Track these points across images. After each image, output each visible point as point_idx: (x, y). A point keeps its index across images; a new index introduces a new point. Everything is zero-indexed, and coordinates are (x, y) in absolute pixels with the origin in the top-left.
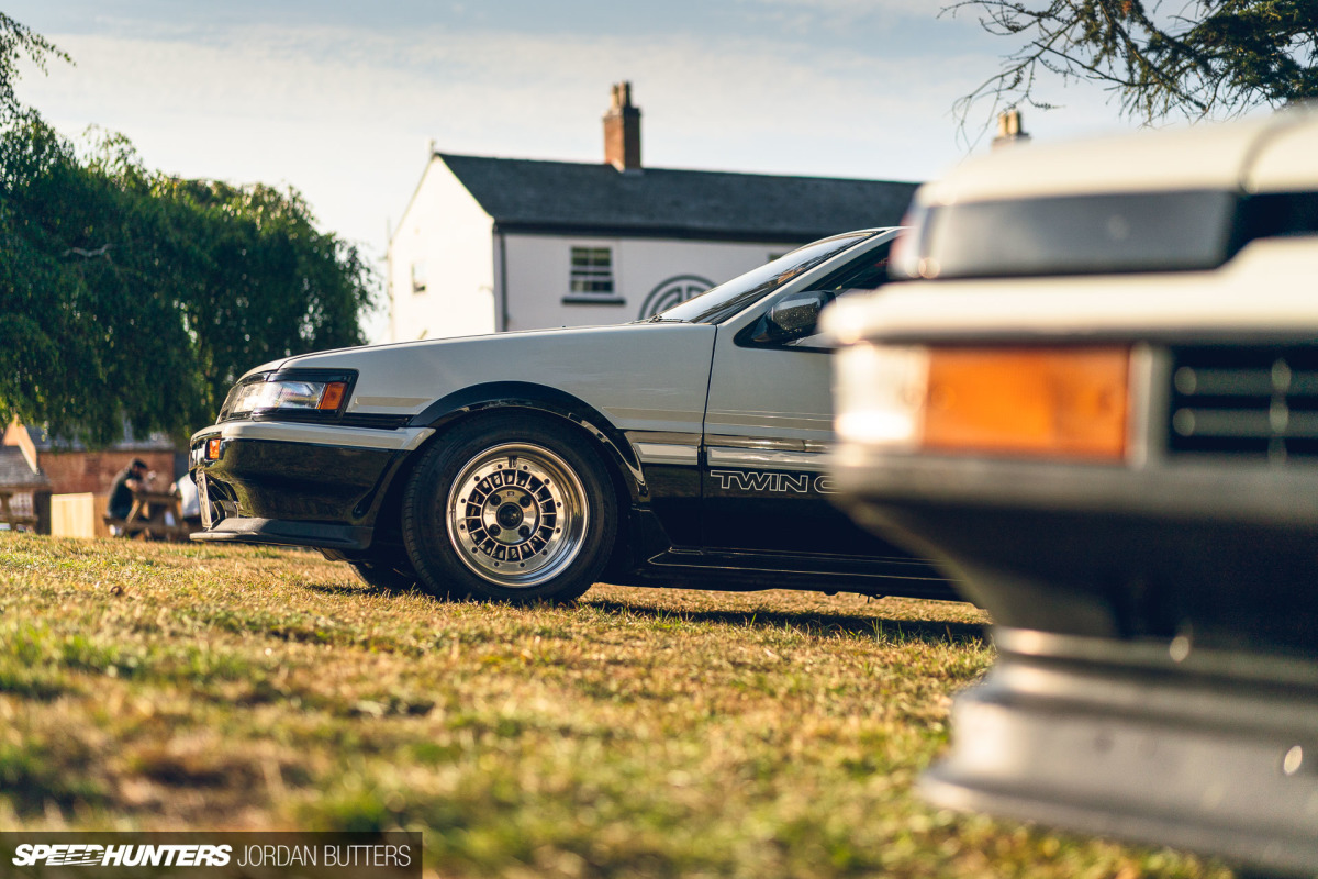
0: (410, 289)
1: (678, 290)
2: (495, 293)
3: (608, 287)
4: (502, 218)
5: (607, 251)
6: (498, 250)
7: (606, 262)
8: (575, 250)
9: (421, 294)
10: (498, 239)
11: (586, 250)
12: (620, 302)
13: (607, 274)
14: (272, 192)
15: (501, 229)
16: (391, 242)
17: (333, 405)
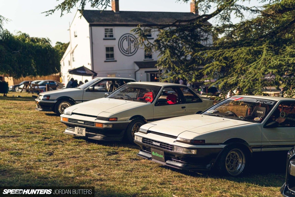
0: (74, 36)
1: (126, 36)
2: (90, 38)
3: (112, 36)
4: (91, 23)
5: (112, 29)
6: (90, 30)
7: (112, 31)
8: (106, 29)
9: (76, 37)
10: (90, 27)
11: (108, 29)
12: (115, 39)
13: (112, 33)
14: (45, 39)
15: (91, 26)
16: (70, 27)
17: (48, 99)
